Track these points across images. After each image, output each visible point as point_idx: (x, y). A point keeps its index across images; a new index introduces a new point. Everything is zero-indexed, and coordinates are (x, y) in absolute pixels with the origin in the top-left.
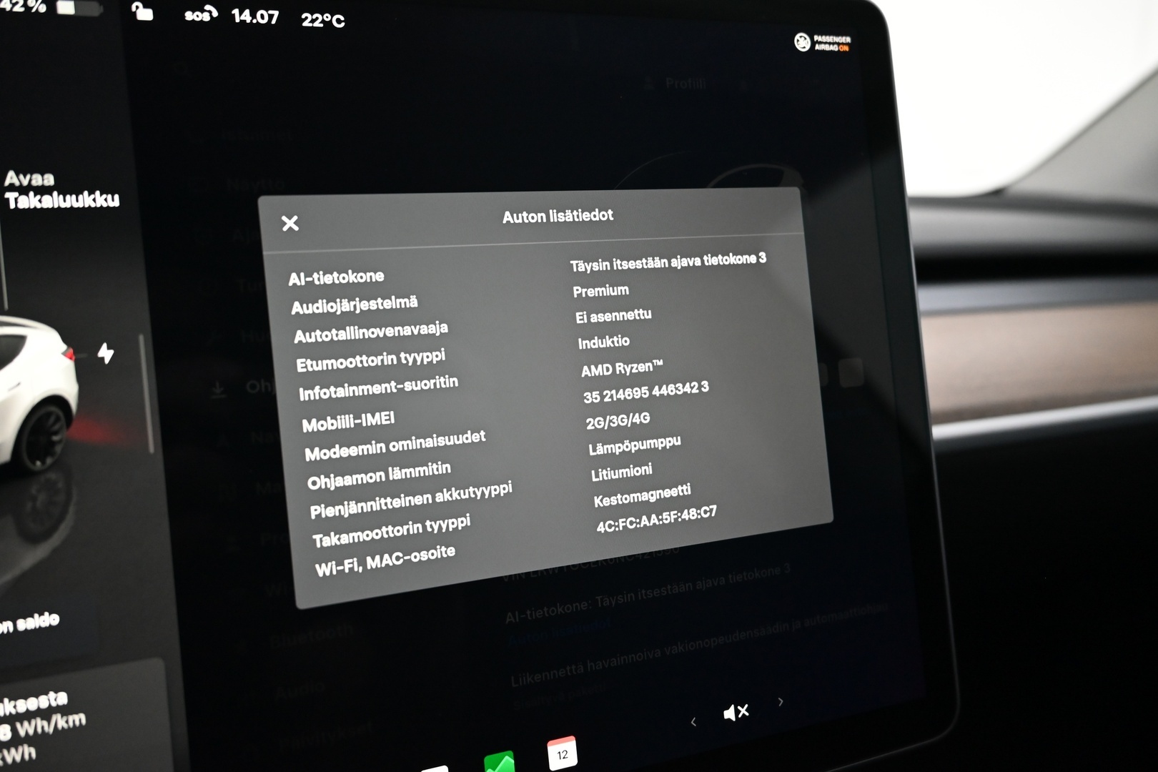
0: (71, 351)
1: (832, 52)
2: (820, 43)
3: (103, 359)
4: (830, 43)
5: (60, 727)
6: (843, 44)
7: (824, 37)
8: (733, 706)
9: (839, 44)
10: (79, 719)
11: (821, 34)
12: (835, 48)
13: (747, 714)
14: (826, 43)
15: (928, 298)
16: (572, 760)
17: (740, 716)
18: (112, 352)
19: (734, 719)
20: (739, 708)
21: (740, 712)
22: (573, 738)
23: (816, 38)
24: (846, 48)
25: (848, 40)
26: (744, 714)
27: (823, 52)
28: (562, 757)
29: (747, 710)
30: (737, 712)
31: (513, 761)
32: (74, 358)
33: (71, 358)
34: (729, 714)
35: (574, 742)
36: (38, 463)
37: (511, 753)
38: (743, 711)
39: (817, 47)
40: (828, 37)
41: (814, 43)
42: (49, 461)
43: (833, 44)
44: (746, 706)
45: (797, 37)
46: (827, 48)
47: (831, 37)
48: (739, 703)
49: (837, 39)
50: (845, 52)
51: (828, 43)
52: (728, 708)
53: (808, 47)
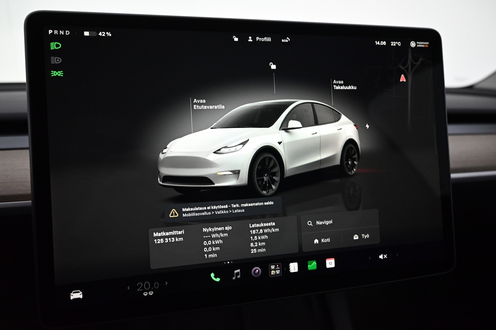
1: (422, 47)
2: (419, 44)
4: (422, 45)
6: (426, 45)
7: (420, 42)
8: (382, 255)
9: (425, 45)
11: (419, 41)
12: (423, 46)
13: (387, 257)
14: (420, 44)
15: (451, 129)
16: (333, 265)
17: (384, 258)
19: (382, 258)
20: (384, 255)
21: (384, 256)
22: (333, 258)
23: (417, 43)
24: (427, 46)
25: (428, 43)
26: (385, 257)
27: (420, 47)
28: (330, 264)
29: (386, 256)
30: (383, 256)
31: (316, 264)
34: (381, 257)
35: (334, 260)
37: (315, 261)
38: (385, 256)
39: (418, 46)
40: (421, 43)
41: (417, 44)
43: (423, 44)
44: (386, 255)
45: (411, 42)
46: (421, 46)
47: (422, 43)
48: (384, 254)
49: (424, 43)
50: (427, 47)
51: (421, 44)
52: (381, 255)
53: (415, 46)
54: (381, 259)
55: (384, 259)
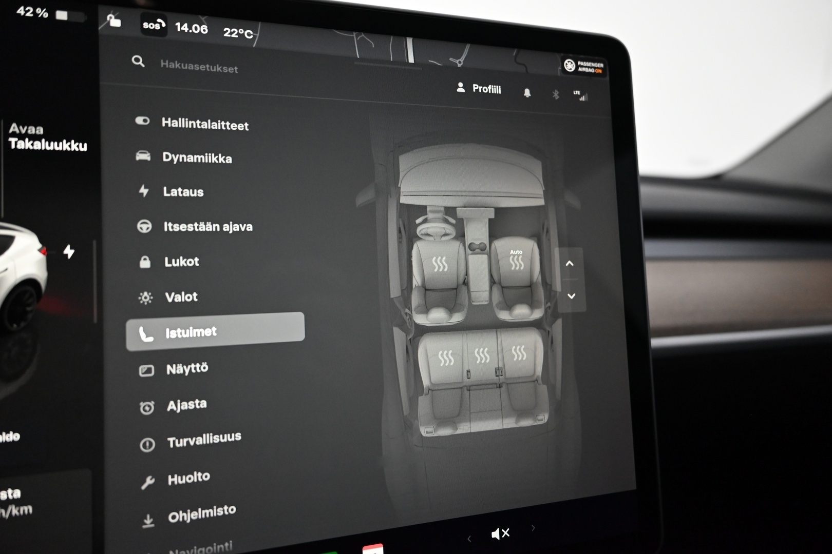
0: (45, 248)
1: (590, 73)
2: (582, 66)
3: (67, 255)
5: (13, 514)
6: (598, 68)
7: (585, 63)
8: (498, 529)
9: (595, 68)
10: (28, 509)
11: (583, 60)
12: (592, 71)
14: (586, 67)
15: (650, 248)
17: (503, 537)
18: (73, 251)
19: (499, 538)
20: (503, 530)
21: (503, 533)
22: (381, 545)
23: (579, 63)
24: (600, 71)
25: (602, 65)
26: (506, 536)
27: (584, 73)
29: (508, 532)
30: (501, 534)
32: (46, 254)
33: (44, 254)
34: (496, 535)
35: (383, 548)
36: (15, 326)
37: (335, 552)
38: (506, 533)
39: (580, 69)
40: (587, 63)
41: (577, 66)
42: (23, 324)
43: (591, 67)
45: (566, 62)
46: (587, 70)
47: (590, 63)
48: (502, 527)
49: (594, 65)
50: (599, 74)
51: (588, 67)
52: (495, 531)
53: (573, 69)
54: (495, 538)
55: (503, 539)
